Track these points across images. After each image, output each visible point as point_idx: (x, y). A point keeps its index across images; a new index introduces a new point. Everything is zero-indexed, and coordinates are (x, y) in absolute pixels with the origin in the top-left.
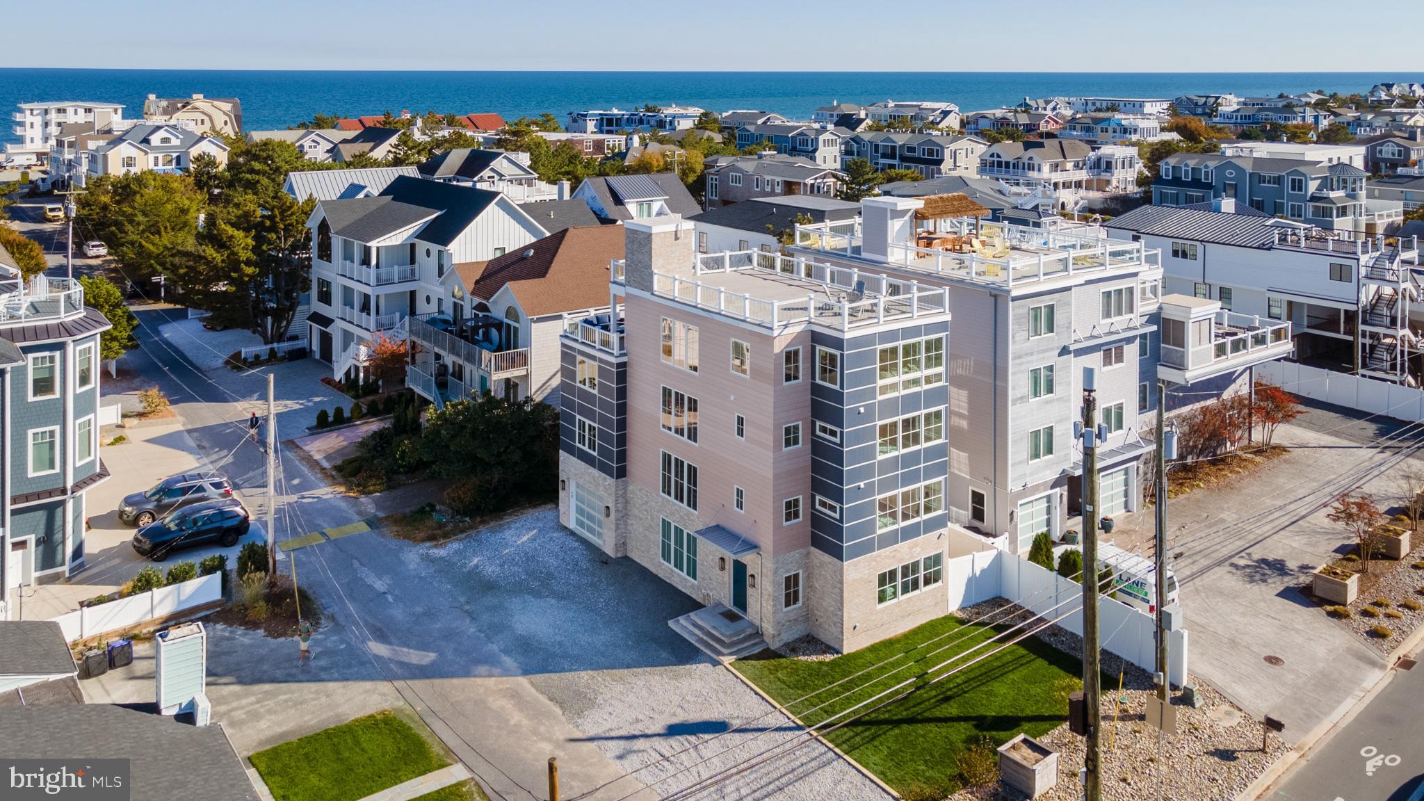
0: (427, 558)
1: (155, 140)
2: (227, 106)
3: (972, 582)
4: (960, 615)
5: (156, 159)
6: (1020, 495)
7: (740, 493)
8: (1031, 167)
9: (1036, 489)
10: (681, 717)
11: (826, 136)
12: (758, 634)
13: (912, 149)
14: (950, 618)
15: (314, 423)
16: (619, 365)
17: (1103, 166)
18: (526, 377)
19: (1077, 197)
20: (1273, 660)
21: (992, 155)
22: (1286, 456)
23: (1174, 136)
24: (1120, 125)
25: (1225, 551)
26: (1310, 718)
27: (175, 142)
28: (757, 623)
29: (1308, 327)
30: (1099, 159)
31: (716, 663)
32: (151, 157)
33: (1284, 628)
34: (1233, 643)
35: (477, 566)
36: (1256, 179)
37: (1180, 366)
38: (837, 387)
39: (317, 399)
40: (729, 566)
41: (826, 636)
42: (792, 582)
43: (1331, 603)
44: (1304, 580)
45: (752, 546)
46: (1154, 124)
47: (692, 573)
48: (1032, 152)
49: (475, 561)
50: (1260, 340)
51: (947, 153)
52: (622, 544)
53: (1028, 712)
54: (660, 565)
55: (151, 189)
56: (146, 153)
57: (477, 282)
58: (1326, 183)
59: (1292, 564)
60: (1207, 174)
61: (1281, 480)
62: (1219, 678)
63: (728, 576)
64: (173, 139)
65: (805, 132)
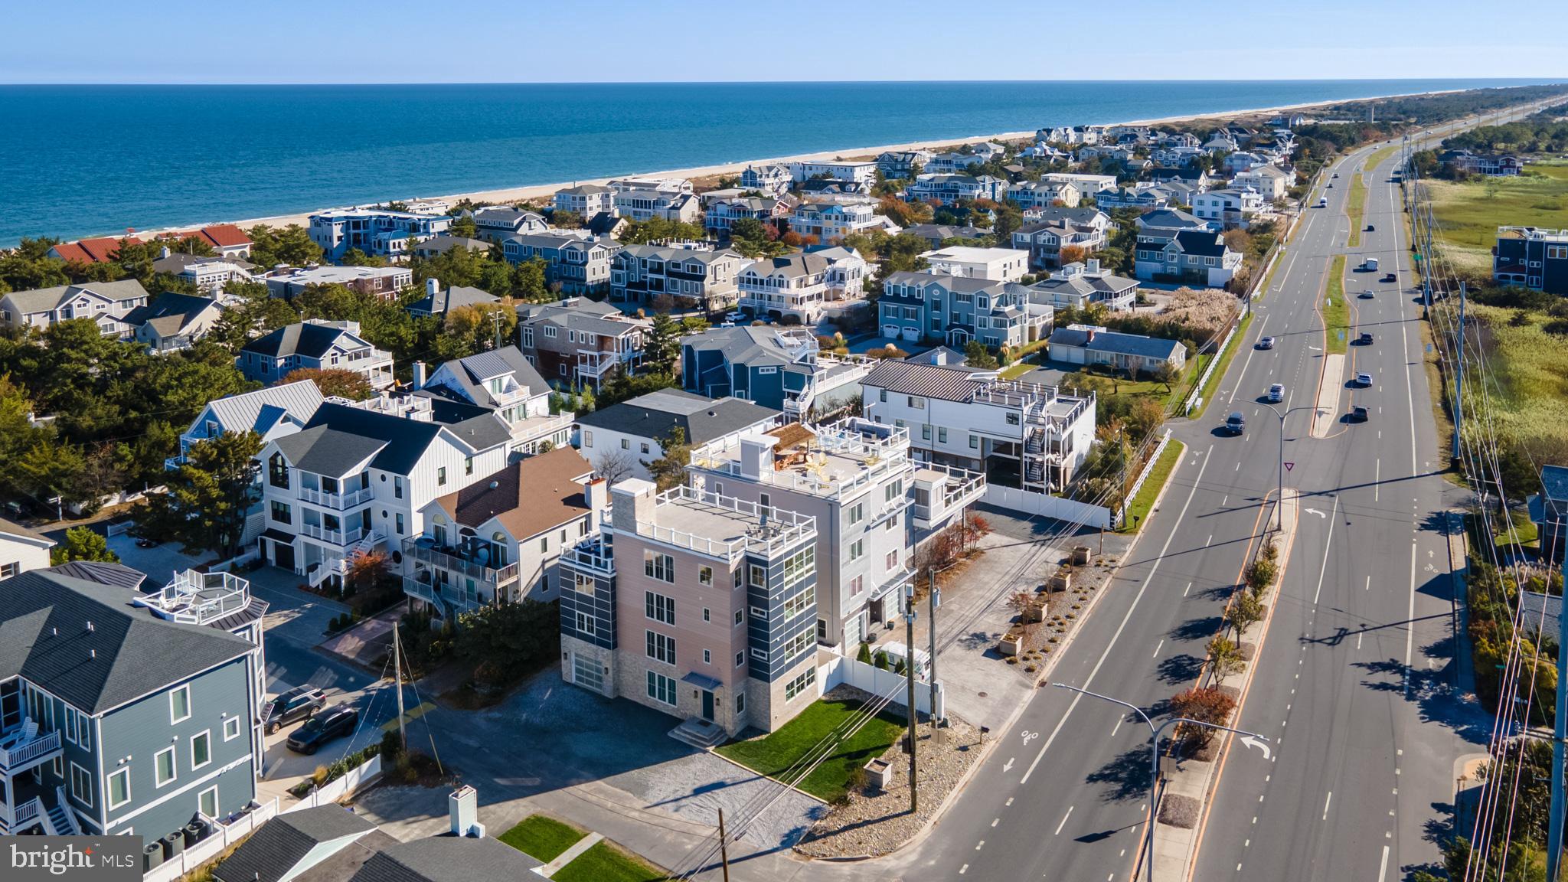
0: (489, 720)
3: (829, 678)
4: (824, 698)
6: (846, 619)
7: (707, 653)
8: (781, 284)
9: (854, 613)
10: (698, 785)
11: (595, 249)
12: (722, 731)
13: (677, 265)
14: (819, 701)
15: (327, 629)
16: (614, 579)
17: (838, 277)
18: (517, 583)
19: (819, 308)
20: (982, 694)
21: (749, 274)
22: (984, 557)
23: (885, 218)
24: (841, 212)
25: (955, 632)
26: (1000, 722)
28: (721, 725)
29: (994, 451)
30: (834, 272)
31: (705, 752)
33: (987, 675)
34: (963, 688)
35: (527, 720)
36: (954, 297)
37: (926, 518)
38: (765, 588)
40: (701, 695)
41: (758, 725)
42: (740, 699)
43: (1009, 656)
44: (995, 643)
45: (718, 683)
46: (869, 210)
47: (673, 700)
48: (782, 271)
49: (524, 716)
50: (969, 489)
51: (709, 269)
52: (616, 689)
53: (871, 746)
54: (647, 699)
57: (457, 511)
58: (1003, 301)
59: (989, 635)
60: (919, 291)
61: (981, 576)
62: (958, 709)
63: (700, 701)
65: (575, 246)
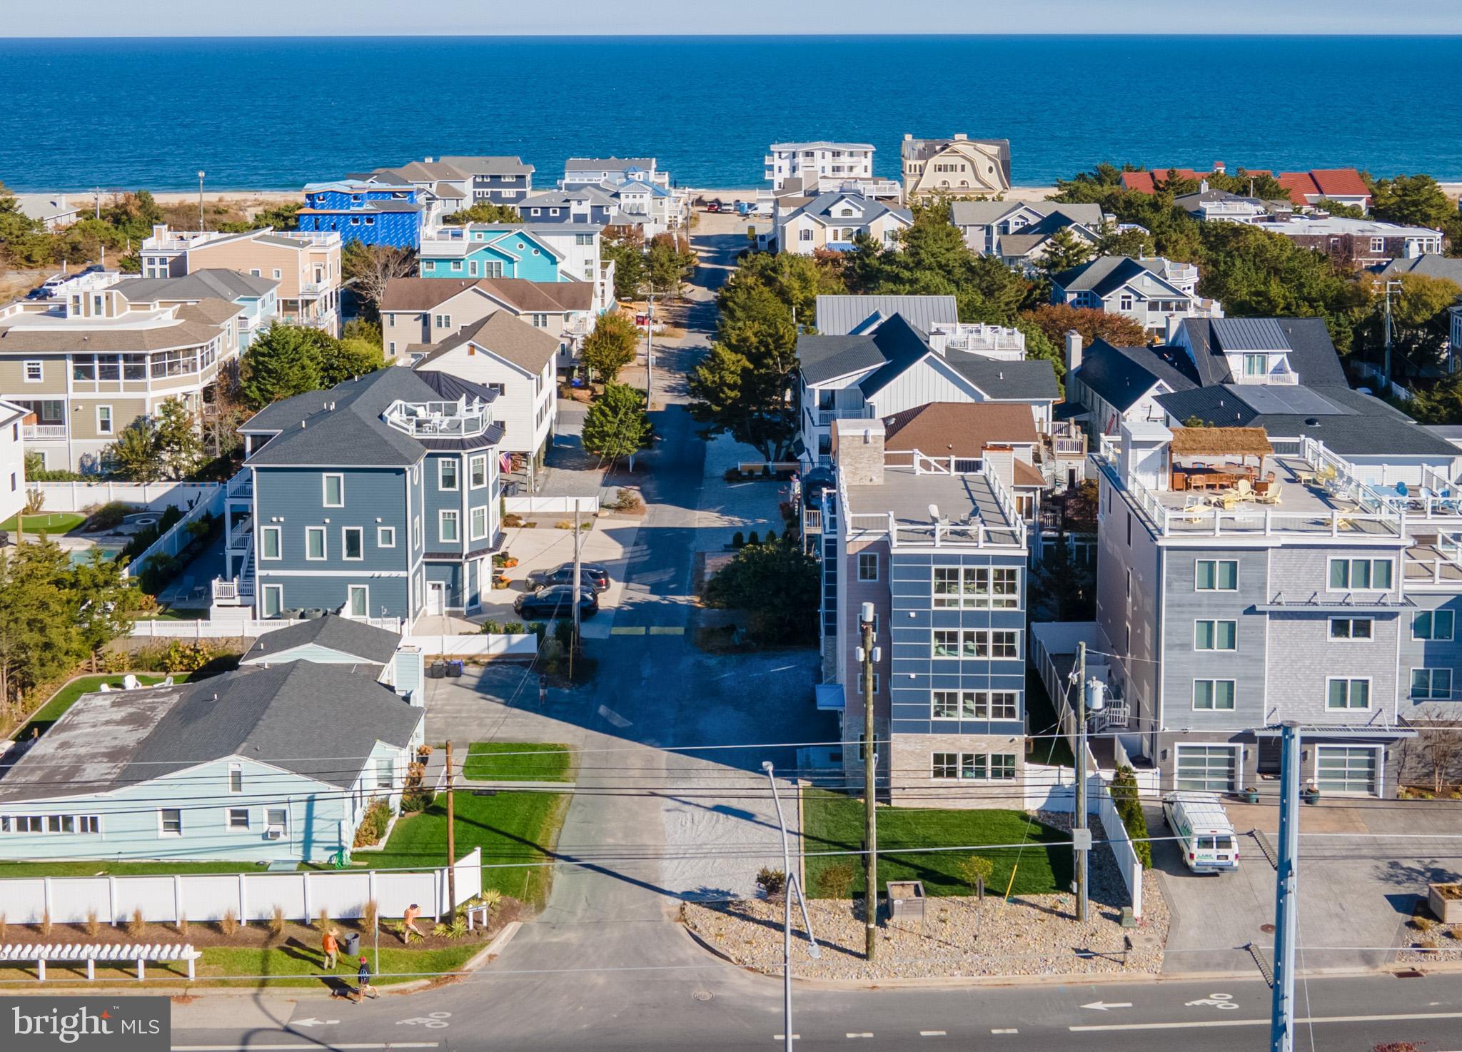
1: (836, 211)
2: (993, 150)
4: (1032, 813)
5: (836, 232)
6: (1178, 737)
9: (1206, 736)
10: (730, 804)
14: (1018, 813)
20: (1269, 928)
27: (857, 214)
31: (795, 783)
32: (830, 230)
34: (1258, 907)
39: (761, 521)
43: (1431, 916)
55: (786, 275)
56: (824, 226)
64: (854, 210)
